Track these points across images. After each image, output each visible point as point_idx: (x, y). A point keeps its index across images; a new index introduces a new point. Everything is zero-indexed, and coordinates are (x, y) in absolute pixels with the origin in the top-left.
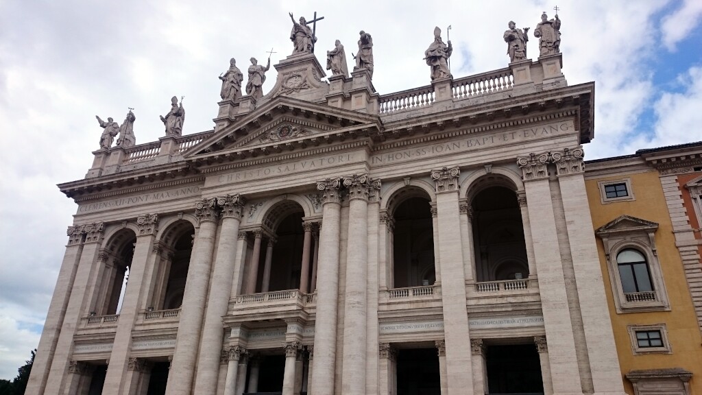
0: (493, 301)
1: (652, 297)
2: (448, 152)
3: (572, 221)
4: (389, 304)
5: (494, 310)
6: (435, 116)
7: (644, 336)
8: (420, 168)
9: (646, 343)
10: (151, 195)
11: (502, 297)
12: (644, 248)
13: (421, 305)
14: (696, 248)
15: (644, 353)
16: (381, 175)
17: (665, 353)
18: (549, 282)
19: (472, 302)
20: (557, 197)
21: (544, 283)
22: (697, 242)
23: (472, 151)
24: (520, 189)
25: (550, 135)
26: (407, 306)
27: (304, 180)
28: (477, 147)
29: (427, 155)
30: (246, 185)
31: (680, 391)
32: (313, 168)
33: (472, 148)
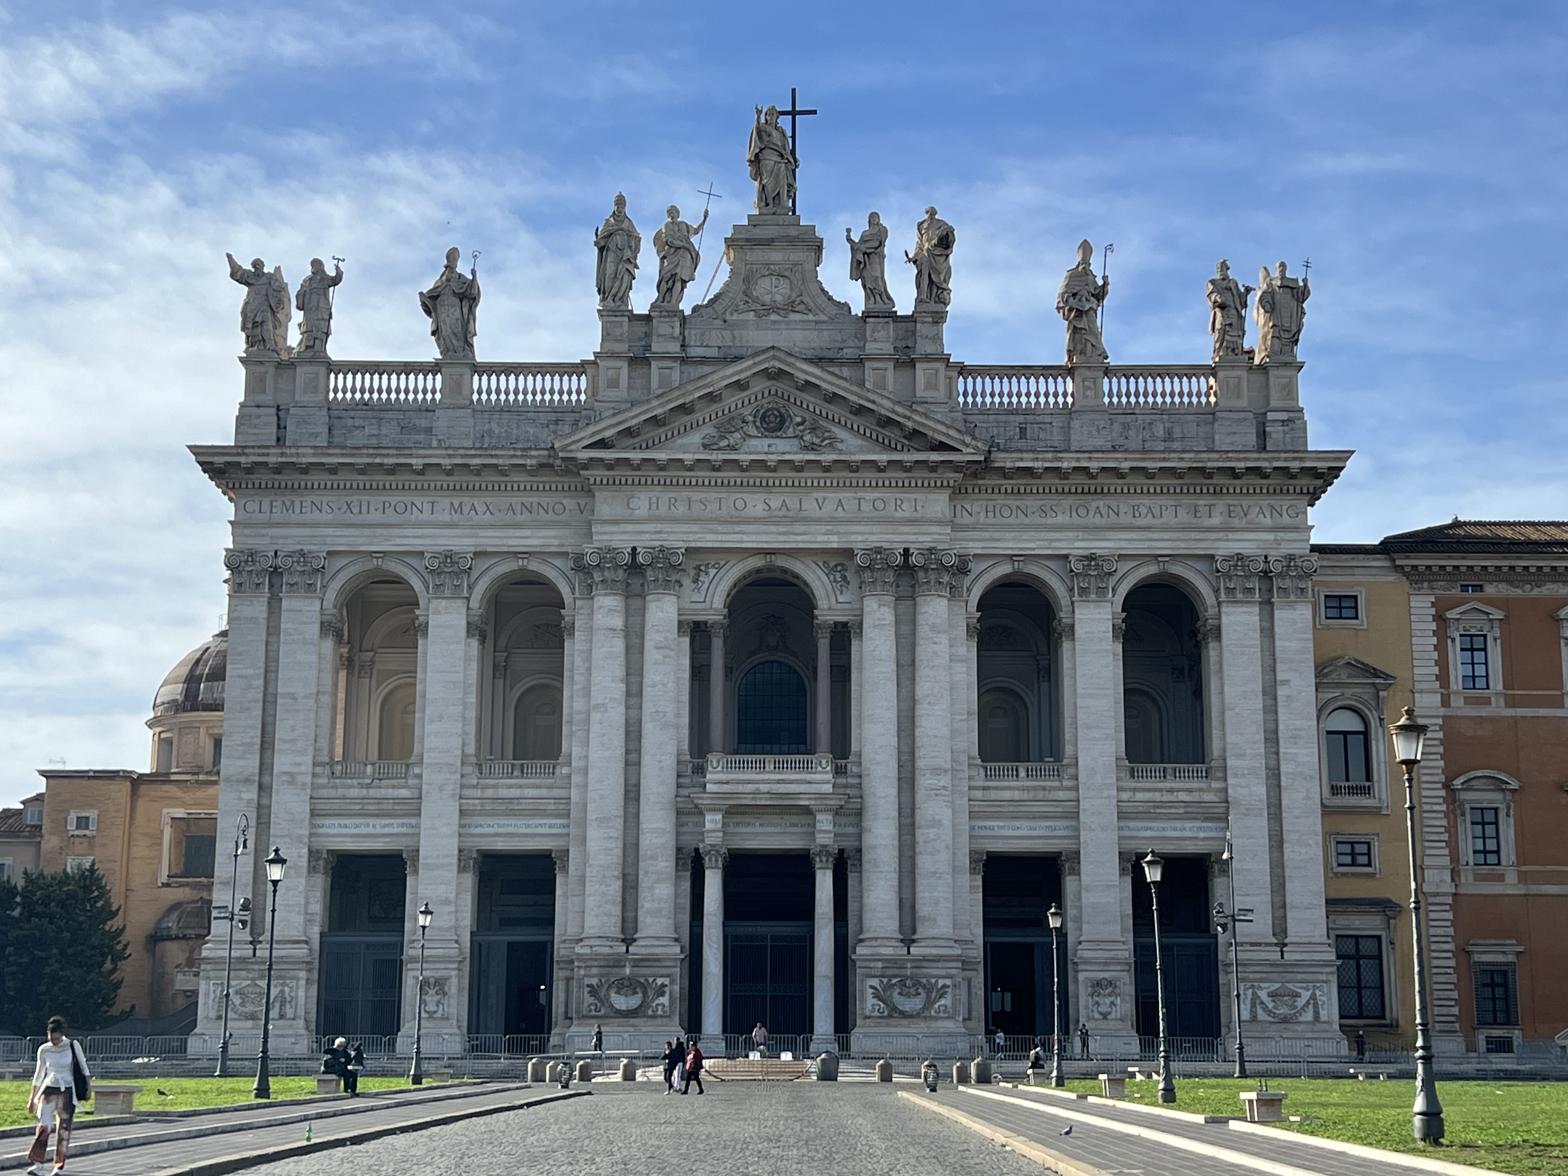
0: (1157, 796)
1: (1366, 791)
2: (1098, 520)
3: (1288, 681)
4: (985, 788)
5: (1158, 811)
6: (1087, 455)
7: (1347, 849)
8: (1046, 544)
9: (1349, 860)
10: (444, 502)
11: (1171, 791)
12: (1367, 712)
13: (1040, 795)
14: (1440, 721)
15: (1344, 874)
16: (971, 544)
17: (1372, 876)
18: (1243, 775)
19: (1125, 796)
20: (1268, 632)
21: (1236, 775)
22: (1442, 711)
23: (1140, 528)
24: (1212, 611)
25: (1268, 521)
26: (1016, 795)
27: (825, 538)
28: (1149, 520)
29: (1061, 519)
30: (694, 527)
31: (1382, 929)
32: (840, 513)
33: (1140, 522)
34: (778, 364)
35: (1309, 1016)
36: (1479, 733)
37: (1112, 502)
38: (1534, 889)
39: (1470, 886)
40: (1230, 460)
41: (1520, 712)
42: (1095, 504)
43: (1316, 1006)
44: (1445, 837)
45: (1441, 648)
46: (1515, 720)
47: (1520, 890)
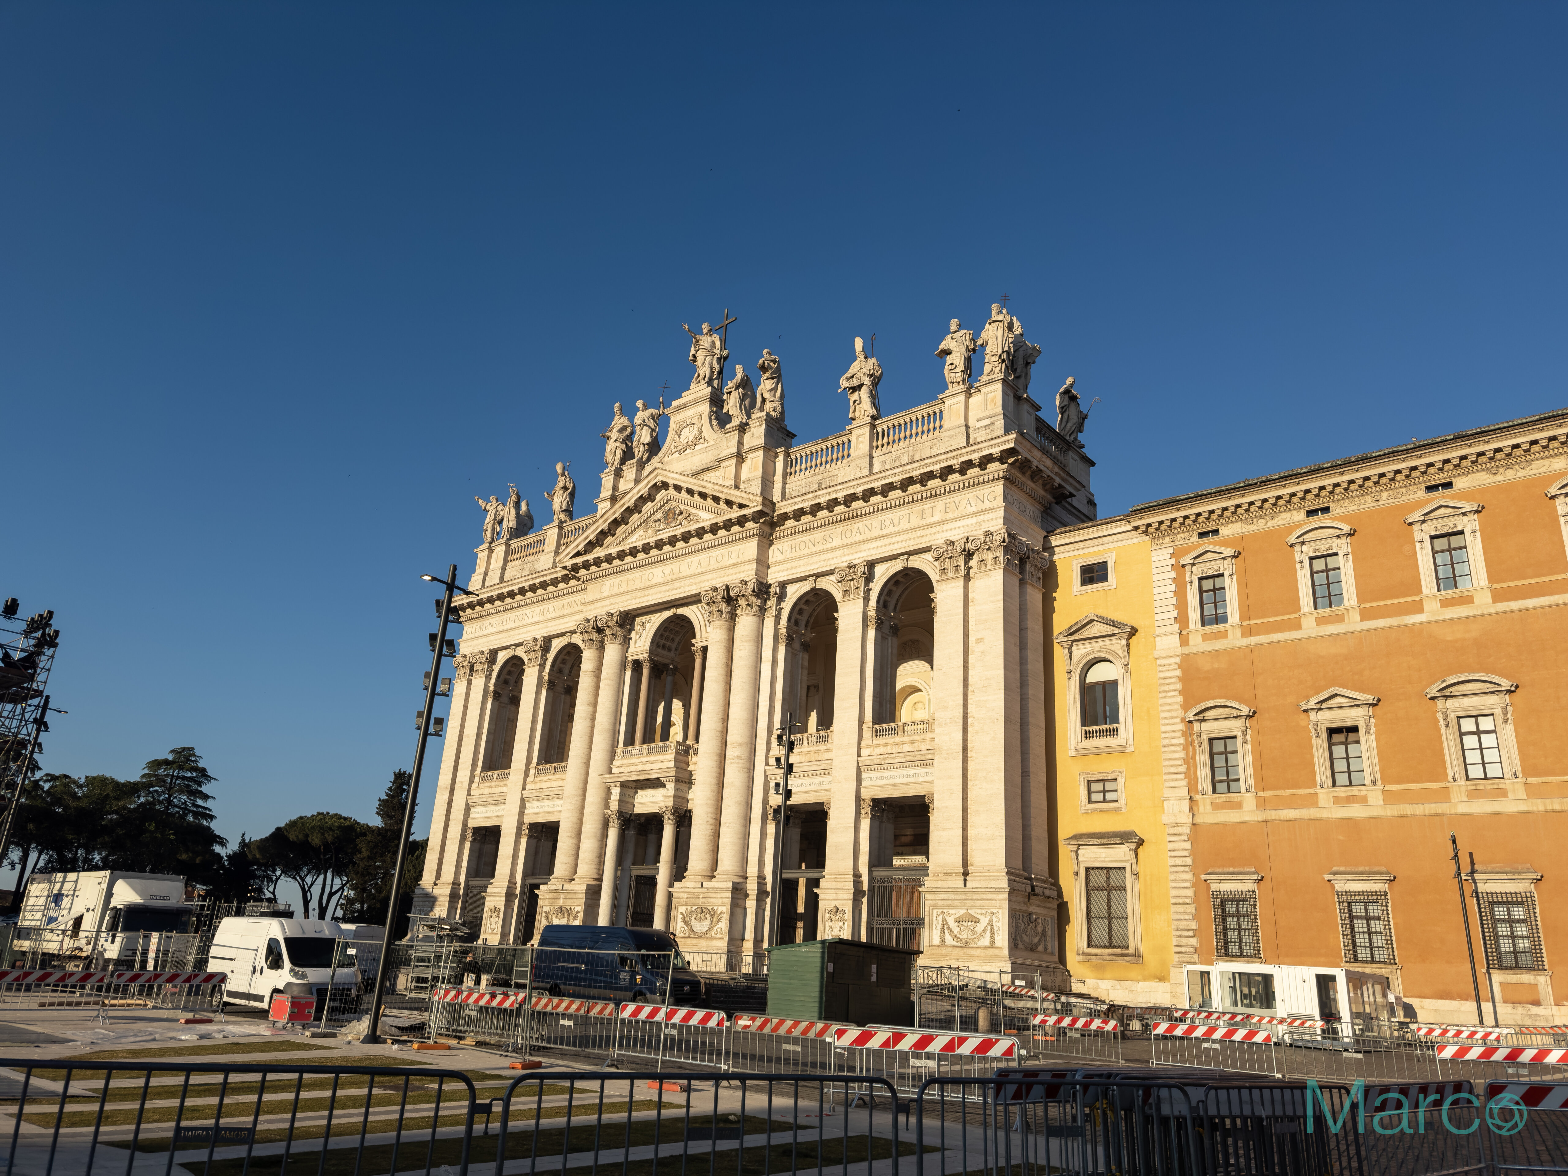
0: (889, 749)
1: (1114, 732)
2: (858, 538)
7: (1099, 787)
8: (824, 563)
9: (1100, 797)
10: (537, 610)
11: (898, 744)
14: (1178, 660)
15: (1093, 811)
16: (780, 575)
17: (1119, 810)
18: (947, 724)
19: (864, 752)
21: (941, 725)
22: (1180, 650)
23: (883, 537)
24: (936, 590)
25: (974, 509)
26: (798, 759)
27: (689, 588)
28: (892, 529)
29: (836, 543)
30: (627, 597)
31: (1126, 861)
32: (700, 570)
33: (885, 532)
34: (661, 478)
35: (985, 941)
36: (1216, 666)
37: (867, 521)
38: (1272, 815)
39: (1208, 815)
40: (927, 465)
41: (1254, 640)
42: (856, 526)
43: (992, 933)
44: (1183, 769)
45: (1180, 593)
46: (1251, 649)
47: (1259, 816)
